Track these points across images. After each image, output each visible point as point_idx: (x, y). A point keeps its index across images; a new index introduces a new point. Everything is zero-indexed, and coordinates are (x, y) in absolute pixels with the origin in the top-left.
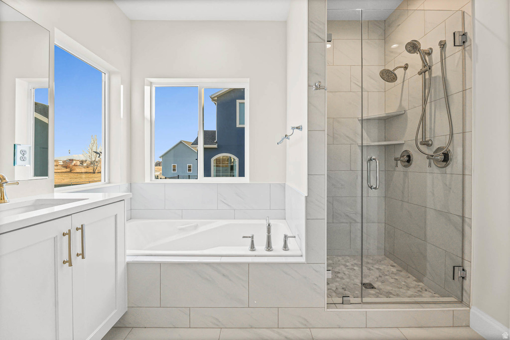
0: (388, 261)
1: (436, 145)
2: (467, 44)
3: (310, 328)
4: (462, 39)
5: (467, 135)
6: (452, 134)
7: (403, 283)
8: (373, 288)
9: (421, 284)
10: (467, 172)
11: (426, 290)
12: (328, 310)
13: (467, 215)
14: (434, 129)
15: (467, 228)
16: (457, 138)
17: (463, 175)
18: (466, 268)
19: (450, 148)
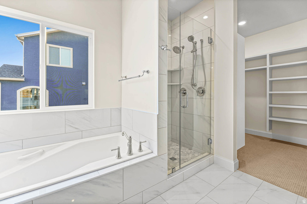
0: (174, 144)
1: (198, 86)
2: (212, 43)
3: (160, 195)
4: (211, 41)
5: (212, 82)
6: (205, 81)
7: (186, 152)
8: (175, 159)
9: (191, 151)
10: (212, 98)
11: (195, 153)
12: (168, 179)
13: (212, 116)
14: (197, 78)
15: (212, 121)
16: (208, 83)
17: (211, 99)
18: (212, 139)
19: (205, 88)
